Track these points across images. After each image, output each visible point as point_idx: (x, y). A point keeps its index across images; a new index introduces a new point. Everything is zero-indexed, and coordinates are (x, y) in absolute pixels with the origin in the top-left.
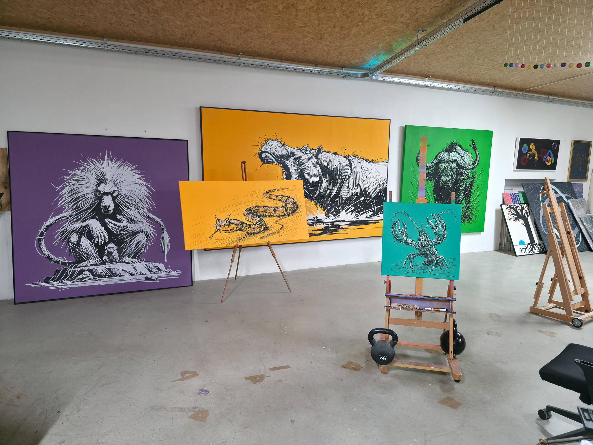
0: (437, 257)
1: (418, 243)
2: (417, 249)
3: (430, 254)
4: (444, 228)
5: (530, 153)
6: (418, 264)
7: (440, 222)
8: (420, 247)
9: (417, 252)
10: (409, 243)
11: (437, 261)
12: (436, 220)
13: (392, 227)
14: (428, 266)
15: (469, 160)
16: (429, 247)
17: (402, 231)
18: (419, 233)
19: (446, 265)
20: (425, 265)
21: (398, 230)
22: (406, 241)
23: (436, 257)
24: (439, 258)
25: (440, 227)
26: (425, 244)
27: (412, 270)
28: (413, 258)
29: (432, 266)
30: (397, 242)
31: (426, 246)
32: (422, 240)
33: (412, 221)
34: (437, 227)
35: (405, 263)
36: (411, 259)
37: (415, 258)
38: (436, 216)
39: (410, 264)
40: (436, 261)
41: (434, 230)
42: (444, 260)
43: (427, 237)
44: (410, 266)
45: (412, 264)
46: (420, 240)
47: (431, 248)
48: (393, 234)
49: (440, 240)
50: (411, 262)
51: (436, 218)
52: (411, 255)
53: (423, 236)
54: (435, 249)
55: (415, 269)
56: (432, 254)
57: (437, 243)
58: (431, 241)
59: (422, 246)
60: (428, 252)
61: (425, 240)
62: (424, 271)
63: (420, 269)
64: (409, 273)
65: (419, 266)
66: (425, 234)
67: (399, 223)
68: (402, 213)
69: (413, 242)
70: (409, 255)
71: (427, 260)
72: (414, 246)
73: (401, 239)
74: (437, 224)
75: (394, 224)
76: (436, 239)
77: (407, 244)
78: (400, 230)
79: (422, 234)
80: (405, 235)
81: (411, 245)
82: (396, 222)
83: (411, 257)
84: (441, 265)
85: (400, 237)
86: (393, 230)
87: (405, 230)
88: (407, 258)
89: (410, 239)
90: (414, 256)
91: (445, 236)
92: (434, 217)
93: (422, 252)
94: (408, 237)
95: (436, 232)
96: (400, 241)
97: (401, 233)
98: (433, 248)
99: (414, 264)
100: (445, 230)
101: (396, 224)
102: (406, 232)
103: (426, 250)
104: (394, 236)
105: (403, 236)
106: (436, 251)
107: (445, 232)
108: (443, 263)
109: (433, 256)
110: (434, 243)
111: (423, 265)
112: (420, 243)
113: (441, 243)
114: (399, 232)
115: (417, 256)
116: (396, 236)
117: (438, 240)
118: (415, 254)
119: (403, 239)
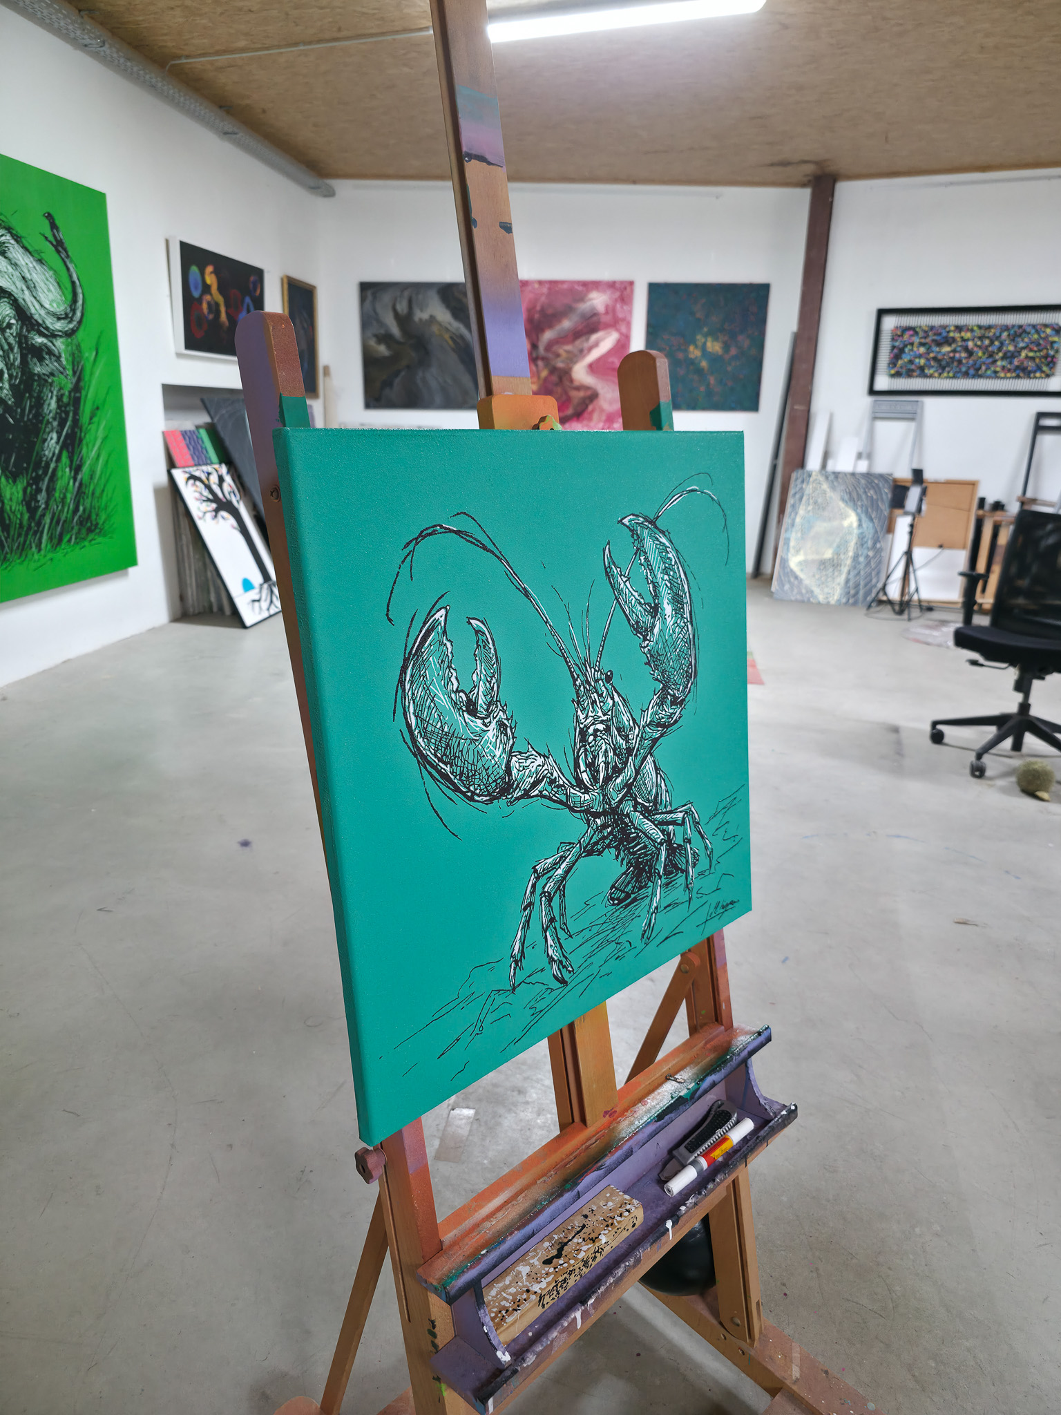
0: (669, 817)
1: (577, 766)
2: (571, 809)
3: (637, 817)
4: (687, 610)
5: (208, 297)
6: (587, 919)
7: (665, 571)
8: (587, 791)
10: (529, 782)
11: (670, 845)
12: (646, 559)
13: (401, 682)
14: (635, 900)
15: (51, 296)
16: (629, 772)
17: (475, 704)
18: (574, 680)
19: (706, 847)
20: (619, 902)
21: (443, 701)
22: (510, 775)
23: (662, 823)
24: (674, 823)
25: (668, 609)
26: (611, 754)
27: (563, 981)
28: (562, 882)
29: (650, 891)
30: (458, 810)
31: (614, 769)
32: (591, 731)
33: (527, 594)
34: (655, 610)
35: (517, 949)
36: (550, 900)
37: (570, 884)
38: (646, 532)
39: (550, 942)
40: (663, 850)
41: (645, 639)
42: (696, 824)
43: (616, 698)
44: (550, 952)
45: (560, 933)
46: (584, 735)
47: (637, 773)
48: (418, 753)
49: (675, 702)
50: (553, 919)
51: (649, 544)
52: (545, 872)
54: (656, 769)
55: (577, 958)
56: (644, 811)
57: (664, 726)
58: (634, 721)
59: (594, 778)
60: (629, 807)
61: (608, 729)
62: (619, 946)
63: (600, 949)
64: (550, 1007)
65: (595, 929)
66: (604, 681)
67: (445, 632)
68: (458, 533)
69: (546, 767)
70: (538, 878)
71: (625, 862)
72: (554, 798)
73: (472, 776)
74: (655, 591)
75: (414, 652)
76: (655, 697)
77: (514, 801)
78: (461, 694)
79: (590, 685)
80: (495, 730)
81: (537, 792)
82: (421, 631)
83: (546, 890)
84: (684, 861)
85: (464, 753)
86: (409, 708)
87: (495, 688)
88: (525, 909)
89: (531, 749)
90: (560, 872)
91: (691, 664)
92: (635, 537)
93: (598, 821)
94: (513, 738)
95: (652, 652)
96: (472, 799)
97: (467, 720)
98: (647, 768)
99: (568, 931)
100: (690, 626)
101: (423, 650)
102: (498, 699)
103: (618, 799)
104: (423, 760)
105: (486, 737)
106: (663, 785)
107: (691, 637)
108: (691, 849)
109: (650, 823)
110: (650, 735)
111: (613, 904)
112: (586, 755)
113: (680, 718)
114: (456, 715)
115: (576, 861)
116: (436, 756)
117: (666, 702)
118: (568, 850)
119: (488, 768)
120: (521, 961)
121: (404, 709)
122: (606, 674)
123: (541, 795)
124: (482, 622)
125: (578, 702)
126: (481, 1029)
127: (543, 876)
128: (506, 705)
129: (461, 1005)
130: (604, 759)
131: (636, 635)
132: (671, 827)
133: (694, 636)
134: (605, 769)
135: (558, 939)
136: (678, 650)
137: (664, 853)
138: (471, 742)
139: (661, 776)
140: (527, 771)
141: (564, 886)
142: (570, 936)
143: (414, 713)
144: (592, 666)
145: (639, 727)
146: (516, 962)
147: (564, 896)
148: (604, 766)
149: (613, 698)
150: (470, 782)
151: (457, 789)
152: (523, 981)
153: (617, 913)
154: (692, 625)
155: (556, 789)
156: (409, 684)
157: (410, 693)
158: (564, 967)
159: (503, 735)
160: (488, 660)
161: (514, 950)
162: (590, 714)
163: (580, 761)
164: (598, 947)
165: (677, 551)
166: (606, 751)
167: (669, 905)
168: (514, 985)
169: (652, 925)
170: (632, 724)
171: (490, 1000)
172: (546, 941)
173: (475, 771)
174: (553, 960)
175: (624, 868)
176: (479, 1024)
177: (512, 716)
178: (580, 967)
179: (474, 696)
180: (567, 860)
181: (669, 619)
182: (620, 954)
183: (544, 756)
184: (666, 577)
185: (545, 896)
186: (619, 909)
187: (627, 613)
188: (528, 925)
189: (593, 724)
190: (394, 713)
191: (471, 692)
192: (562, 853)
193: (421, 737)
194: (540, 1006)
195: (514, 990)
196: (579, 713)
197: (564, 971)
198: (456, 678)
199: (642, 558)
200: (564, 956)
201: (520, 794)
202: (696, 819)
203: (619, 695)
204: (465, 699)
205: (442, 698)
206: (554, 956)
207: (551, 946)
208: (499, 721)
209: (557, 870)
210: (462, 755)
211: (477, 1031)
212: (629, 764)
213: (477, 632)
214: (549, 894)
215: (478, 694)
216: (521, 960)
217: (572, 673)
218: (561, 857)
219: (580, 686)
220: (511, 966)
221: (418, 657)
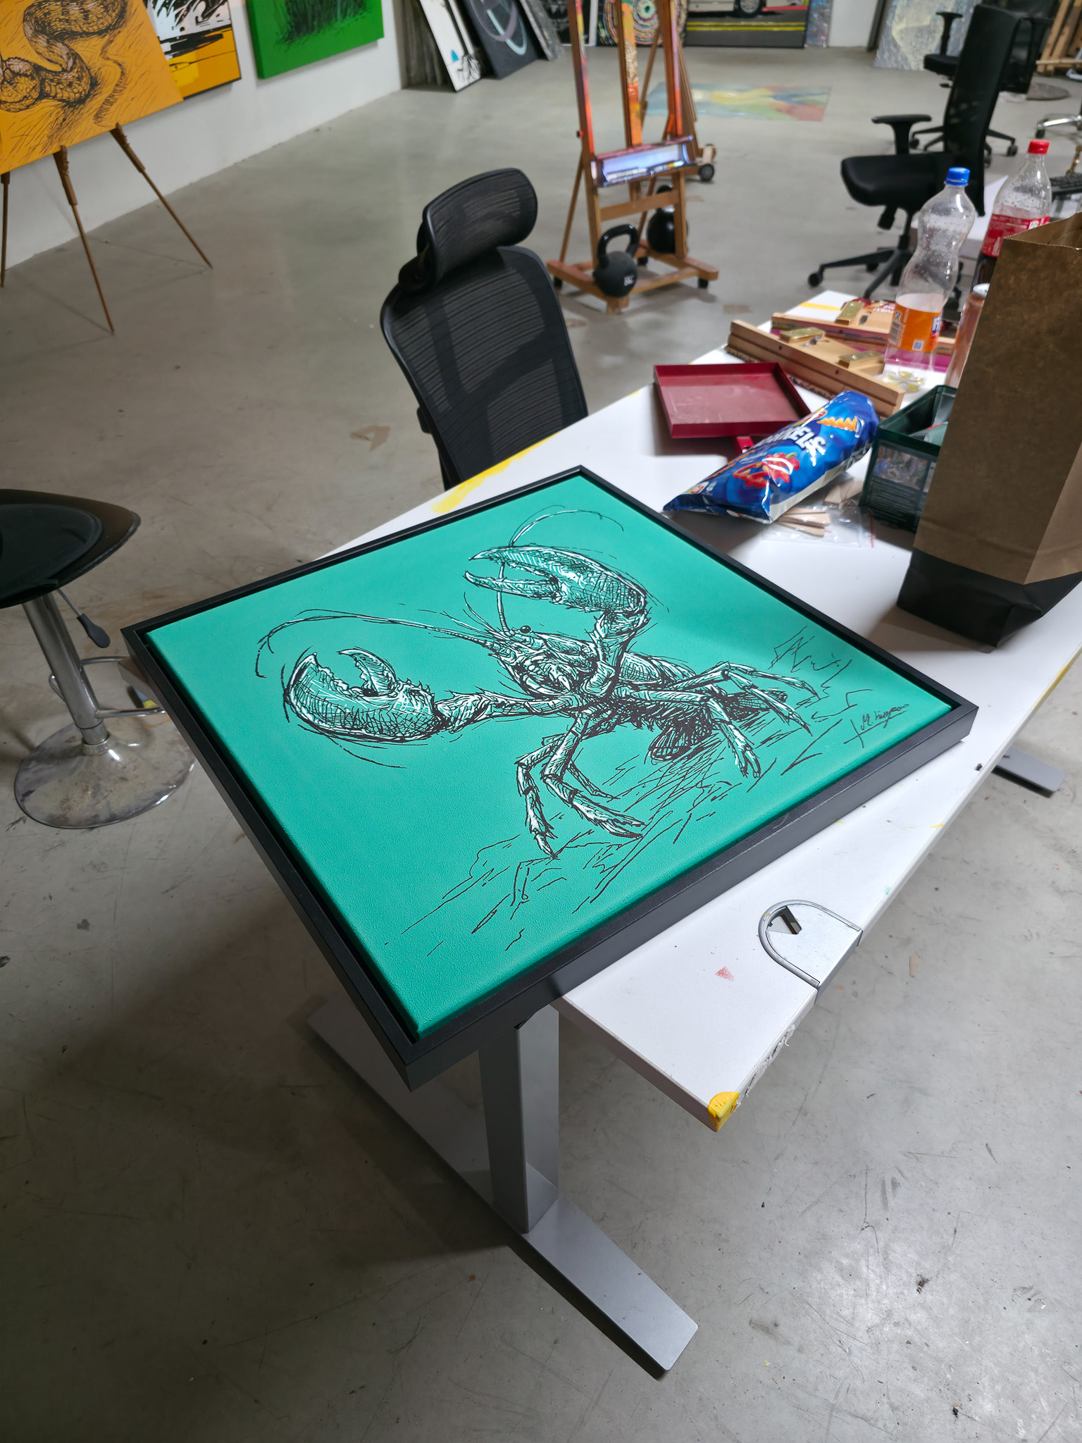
0: (697, 681)
1: (523, 685)
2: (541, 714)
3: (647, 694)
4: (596, 567)
6: (630, 780)
7: (547, 560)
8: (551, 698)
9: (561, 724)
10: (469, 714)
11: (721, 698)
12: (519, 563)
13: (287, 701)
14: (700, 749)
16: (604, 670)
17: (372, 690)
18: (484, 645)
19: (789, 683)
20: (674, 757)
21: (337, 698)
22: (441, 715)
23: (690, 687)
24: (712, 681)
25: (570, 575)
26: (568, 669)
27: (632, 835)
28: (567, 763)
29: (721, 736)
30: (390, 752)
31: (581, 674)
32: (528, 663)
33: (393, 622)
34: (554, 580)
35: (535, 824)
36: (559, 779)
37: (580, 762)
38: (506, 553)
39: (583, 808)
40: (716, 707)
41: (555, 598)
42: (751, 673)
43: (544, 636)
44: (591, 816)
45: (595, 799)
46: (520, 668)
47: (618, 668)
48: (323, 732)
49: (631, 614)
50: (574, 792)
51: (515, 556)
52: (534, 763)
53: (518, 647)
54: (645, 658)
55: (642, 812)
56: (655, 687)
57: (629, 631)
58: (583, 641)
59: (558, 686)
60: (625, 691)
61: (550, 656)
62: (707, 790)
63: (673, 798)
64: (627, 860)
65: (650, 786)
66: (521, 633)
67: (318, 665)
68: (306, 620)
69: (484, 699)
70: (528, 768)
71: (655, 726)
72: (509, 714)
73: (394, 728)
74: (543, 572)
75: (292, 683)
76: (599, 621)
77: (458, 729)
78: (353, 689)
79: (505, 641)
80: (406, 697)
81: (484, 716)
82: (294, 672)
83: (547, 772)
84: (760, 702)
85: (376, 718)
86: (301, 711)
87: (390, 675)
88: (526, 793)
89: (456, 695)
90: (559, 755)
91: (631, 589)
92: (495, 559)
93: (588, 711)
94: (431, 695)
95: (570, 601)
96: (403, 740)
97: (369, 700)
98: (629, 661)
99: (607, 795)
100: (608, 573)
101: (300, 680)
102: (397, 679)
103: (604, 691)
104: (332, 734)
105: (397, 703)
106: (664, 663)
107: (616, 576)
108: (763, 691)
109: (670, 693)
110: (614, 642)
111: (665, 760)
112: (534, 679)
113: (648, 620)
114: (354, 701)
115: (577, 743)
116: (345, 728)
117: (617, 618)
118: (559, 740)
119: (412, 719)
120: (549, 832)
121: (297, 713)
122: (521, 630)
123: (490, 716)
124: (354, 649)
125: (497, 654)
126: (525, 897)
127: (535, 765)
128: (408, 680)
129: (481, 882)
130: (560, 673)
131: (541, 599)
132: (709, 686)
133: (620, 575)
134: (568, 679)
135: (597, 804)
136: (605, 589)
137: (716, 705)
138: (381, 710)
139: (656, 660)
140: (462, 709)
141: (573, 765)
142: (613, 798)
143: (308, 712)
144: (498, 631)
145: (594, 642)
146: (542, 834)
147: (577, 770)
148: (565, 678)
149: (541, 638)
150: (394, 733)
151: (380, 740)
152: (565, 847)
153: (680, 764)
154: (610, 571)
155: (509, 708)
156: (296, 701)
157: (298, 704)
158: (624, 823)
159: (416, 697)
160: (374, 665)
161: (531, 826)
162: (518, 655)
163: (528, 683)
164: (669, 798)
165: (552, 547)
166: (559, 669)
167: (770, 739)
168: (552, 852)
169: (753, 761)
170: (581, 644)
171: (523, 872)
172: (577, 809)
173: (397, 725)
174: (601, 821)
175: (657, 731)
176: (518, 895)
177: (421, 684)
178: (652, 818)
179: (370, 685)
180: (563, 746)
181: (576, 579)
182: (716, 794)
183: (478, 694)
184: (550, 562)
185: (550, 778)
186: (678, 762)
187: (519, 593)
188: (540, 803)
189: (527, 659)
190: (287, 717)
191: (363, 685)
192: (551, 744)
193: (322, 722)
194: (609, 862)
195: (554, 856)
196: (503, 658)
197: (627, 827)
198: (344, 683)
199: (514, 565)
200: (616, 815)
201: (462, 723)
202: (746, 670)
203: (548, 634)
204: (359, 690)
205: (334, 696)
206: (599, 818)
207: (588, 811)
208: (406, 691)
209: (552, 757)
210: (375, 720)
211: (518, 899)
212: (599, 666)
213: (352, 656)
214: (555, 775)
215: (372, 683)
216: (547, 830)
217: (477, 642)
218: (551, 748)
219: (492, 645)
220: (535, 838)
221: (297, 685)
